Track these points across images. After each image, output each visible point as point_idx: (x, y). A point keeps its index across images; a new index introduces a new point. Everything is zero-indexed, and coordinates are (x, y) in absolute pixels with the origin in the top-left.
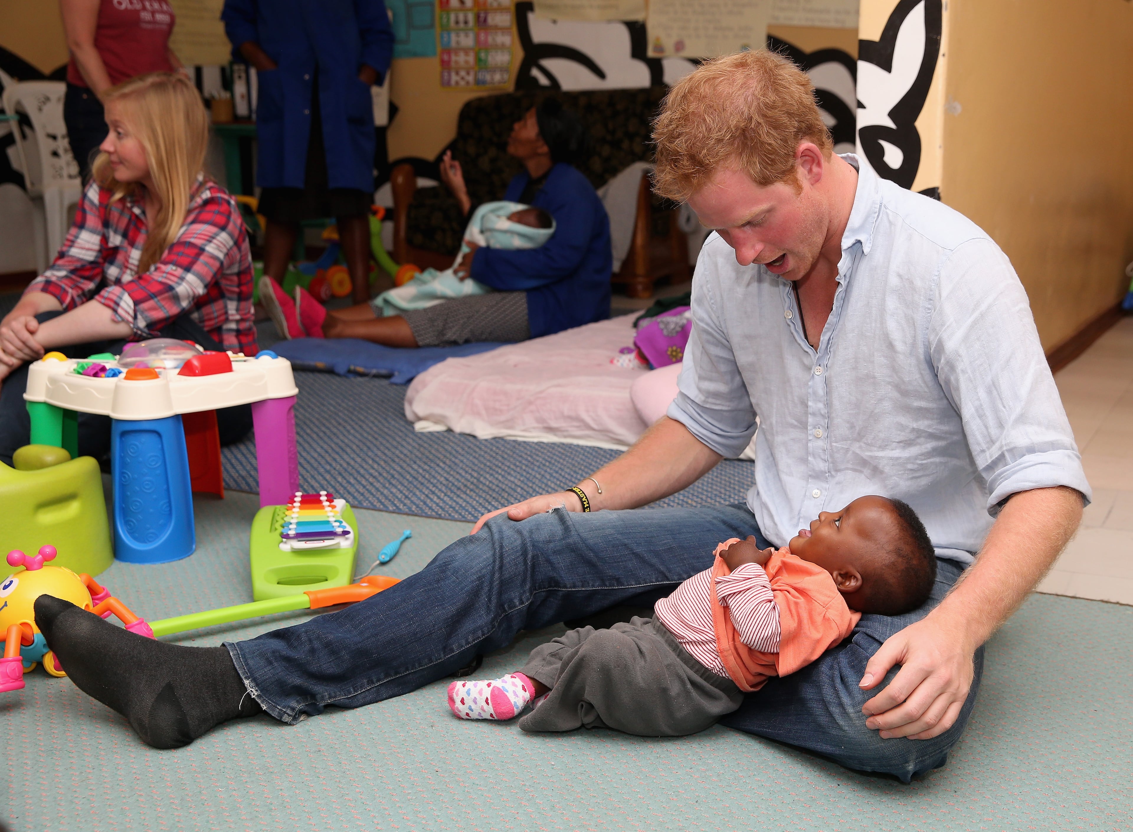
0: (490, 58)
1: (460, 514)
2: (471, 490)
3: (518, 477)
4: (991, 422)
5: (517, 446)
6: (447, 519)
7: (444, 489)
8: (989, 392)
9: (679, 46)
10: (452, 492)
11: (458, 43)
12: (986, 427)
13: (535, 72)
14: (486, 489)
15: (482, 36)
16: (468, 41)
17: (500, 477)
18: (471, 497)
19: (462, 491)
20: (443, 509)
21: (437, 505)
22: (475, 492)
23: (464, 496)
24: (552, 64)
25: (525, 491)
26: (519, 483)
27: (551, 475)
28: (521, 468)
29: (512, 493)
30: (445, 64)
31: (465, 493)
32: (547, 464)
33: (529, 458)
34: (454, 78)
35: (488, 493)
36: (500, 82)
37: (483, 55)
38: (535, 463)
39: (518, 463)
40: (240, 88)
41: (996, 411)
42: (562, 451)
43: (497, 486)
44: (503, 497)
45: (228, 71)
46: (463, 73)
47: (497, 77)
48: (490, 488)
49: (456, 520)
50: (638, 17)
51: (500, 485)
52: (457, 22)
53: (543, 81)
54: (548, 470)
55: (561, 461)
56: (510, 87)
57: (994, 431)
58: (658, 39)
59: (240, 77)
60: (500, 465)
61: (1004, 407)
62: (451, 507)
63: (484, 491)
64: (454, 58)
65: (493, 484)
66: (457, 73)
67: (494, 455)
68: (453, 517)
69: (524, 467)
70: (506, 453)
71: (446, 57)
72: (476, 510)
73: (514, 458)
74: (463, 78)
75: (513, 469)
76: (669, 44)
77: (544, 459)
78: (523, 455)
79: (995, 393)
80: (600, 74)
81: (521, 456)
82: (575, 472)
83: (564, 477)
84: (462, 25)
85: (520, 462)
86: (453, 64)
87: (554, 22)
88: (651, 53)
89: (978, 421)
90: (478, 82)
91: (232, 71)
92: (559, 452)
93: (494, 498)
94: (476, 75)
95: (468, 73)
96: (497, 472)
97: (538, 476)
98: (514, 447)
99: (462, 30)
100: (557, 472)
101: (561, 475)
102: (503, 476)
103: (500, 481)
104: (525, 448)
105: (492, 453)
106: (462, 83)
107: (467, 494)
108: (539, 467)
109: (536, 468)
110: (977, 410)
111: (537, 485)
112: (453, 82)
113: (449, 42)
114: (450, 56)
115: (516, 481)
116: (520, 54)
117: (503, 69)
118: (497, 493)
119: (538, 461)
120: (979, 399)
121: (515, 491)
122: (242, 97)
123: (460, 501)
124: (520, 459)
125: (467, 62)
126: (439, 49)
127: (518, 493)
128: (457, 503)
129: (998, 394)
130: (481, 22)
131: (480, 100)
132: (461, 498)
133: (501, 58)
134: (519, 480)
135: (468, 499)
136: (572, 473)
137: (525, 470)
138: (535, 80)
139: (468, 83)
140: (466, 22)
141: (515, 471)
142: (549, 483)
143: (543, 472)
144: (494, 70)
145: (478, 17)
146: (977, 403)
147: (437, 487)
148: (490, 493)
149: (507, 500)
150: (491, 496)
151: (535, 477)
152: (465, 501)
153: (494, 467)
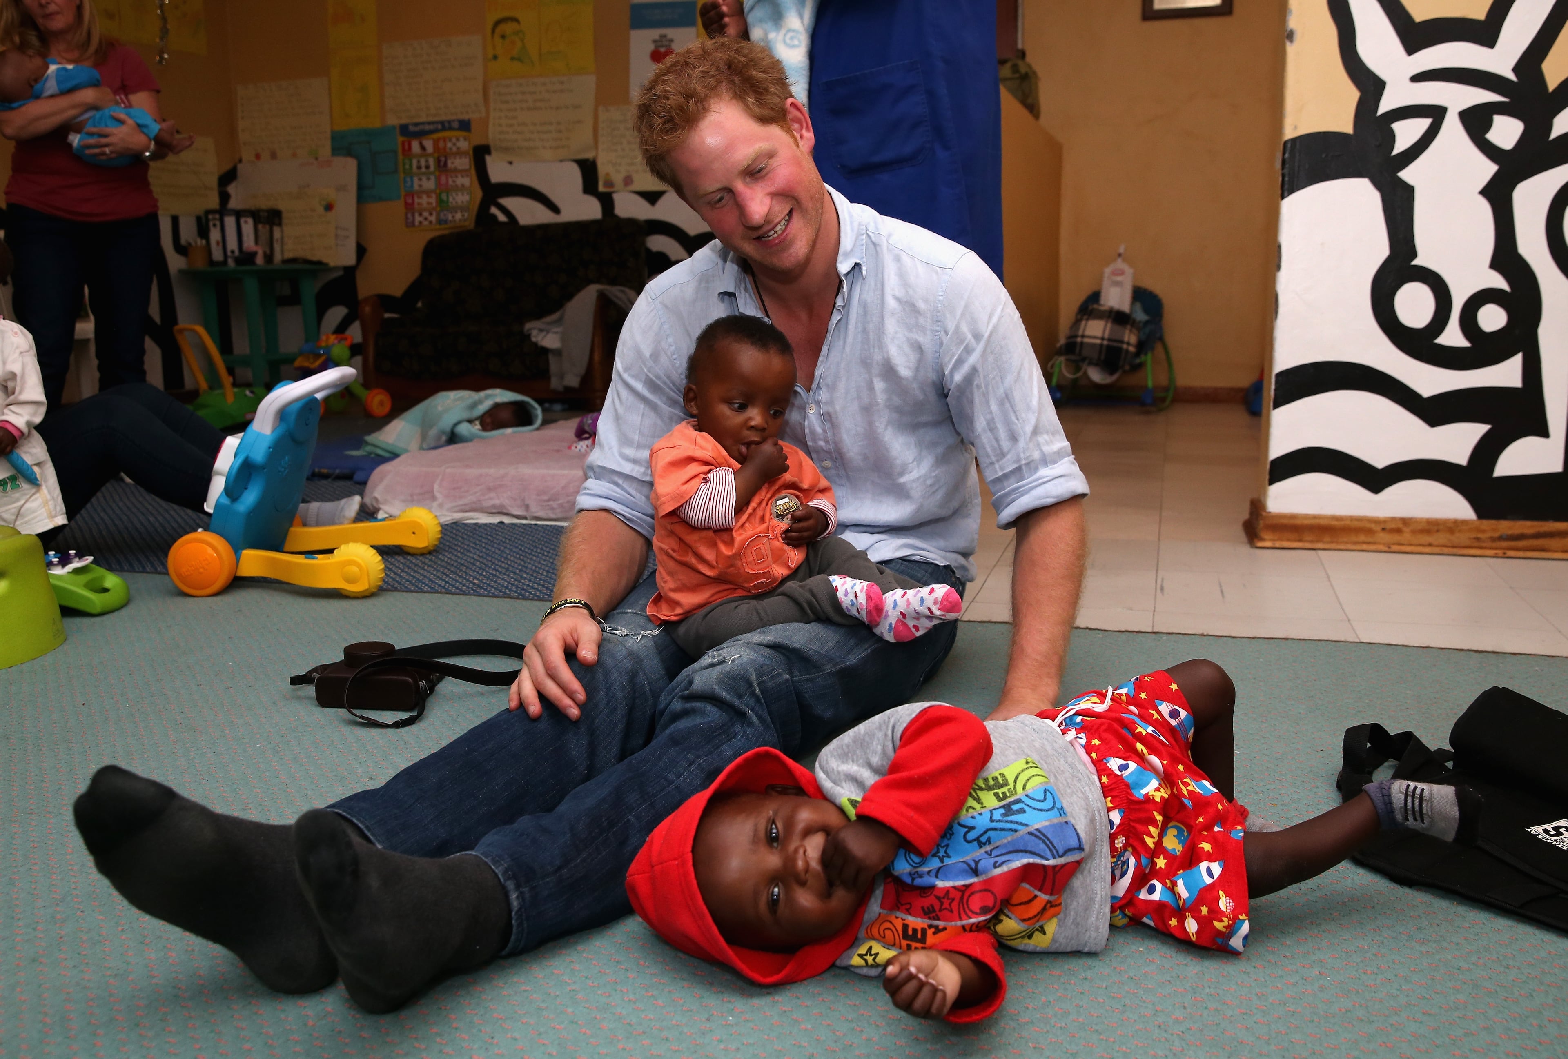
0: (451, 199)
1: (417, 586)
2: (429, 566)
3: (478, 553)
4: (1002, 434)
5: (477, 528)
6: (403, 591)
7: (401, 566)
8: (1001, 404)
9: (628, 181)
10: (409, 568)
11: (421, 186)
12: (997, 440)
13: (494, 210)
14: (445, 564)
15: (443, 179)
16: (429, 184)
17: (459, 554)
18: (428, 572)
19: (420, 567)
20: (399, 583)
21: (394, 579)
22: (433, 567)
23: (422, 571)
24: (509, 202)
25: (485, 564)
26: (478, 558)
27: (511, 550)
28: (481, 546)
29: (471, 566)
30: (409, 207)
31: (423, 569)
32: (508, 541)
33: (489, 538)
34: (418, 219)
35: (446, 568)
36: (460, 220)
37: (444, 196)
38: (495, 541)
39: (477, 542)
40: (215, 235)
41: (1008, 423)
42: (522, 530)
43: (456, 561)
44: (461, 570)
45: (204, 220)
46: (426, 214)
47: (458, 216)
48: (449, 564)
49: (412, 591)
50: (589, 155)
51: (459, 560)
52: (419, 167)
53: (502, 218)
54: (508, 546)
55: (522, 538)
56: (470, 224)
57: (1005, 444)
58: (607, 174)
59: (215, 225)
60: (459, 544)
61: (1018, 419)
62: (408, 580)
63: (442, 566)
64: (416, 200)
65: (452, 560)
66: (421, 215)
67: (454, 536)
68: (410, 589)
69: (483, 545)
70: (466, 534)
71: (410, 201)
72: (433, 582)
73: (474, 538)
74: (426, 219)
75: (472, 547)
76: (618, 179)
77: (504, 537)
78: (484, 535)
79: (1008, 405)
80: (556, 210)
81: (481, 536)
82: (535, 547)
83: (523, 551)
84: (423, 170)
85: (480, 541)
86: (416, 206)
87: (511, 163)
88: (601, 188)
89: (989, 434)
90: (440, 221)
91: (207, 220)
92: (520, 531)
93: (452, 571)
94: (438, 214)
95: (431, 214)
96: (457, 550)
97: (497, 551)
98: (475, 529)
99: (424, 174)
100: (517, 548)
101: (521, 549)
102: (462, 553)
103: (459, 557)
104: (485, 530)
105: (452, 535)
106: (426, 223)
107: (425, 570)
108: (499, 544)
109: (496, 545)
110: (988, 424)
111: (496, 559)
112: (417, 223)
113: (412, 186)
114: (413, 200)
115: (475, 557)
116: (479, 194)
117: (462, 209)
118: (456, 567)
119: (497, 539)
120: (991, 412)
121: (474, 564)
122: (218, 243)
123: (417, 576)
124: (480, 538)
125: (429, 203)
126: (403, 193)
127: (477, 566)
128: (414, 577)
129: (1012, 406)
130: (442, 166)
131: (442, 237)
132: (419, 573)
133: (462, 198)
134: (479, 556)
135: (426, 573)
136: (532, 548)
137: (484, 548)
138: (494, 217)
139: (431, 222)
140: (427, 167)
141: (474, 548)
142: (509, 557)
143: (502, 548)
144: (454, 210)
145: (438, 161)
146: (989, 416)
147: (394, 565)
148: (448, 567)
149: (466, 572)
150: (449, 570)
151: (494, 552)
152: (422, 575)
153: (454, 546)
